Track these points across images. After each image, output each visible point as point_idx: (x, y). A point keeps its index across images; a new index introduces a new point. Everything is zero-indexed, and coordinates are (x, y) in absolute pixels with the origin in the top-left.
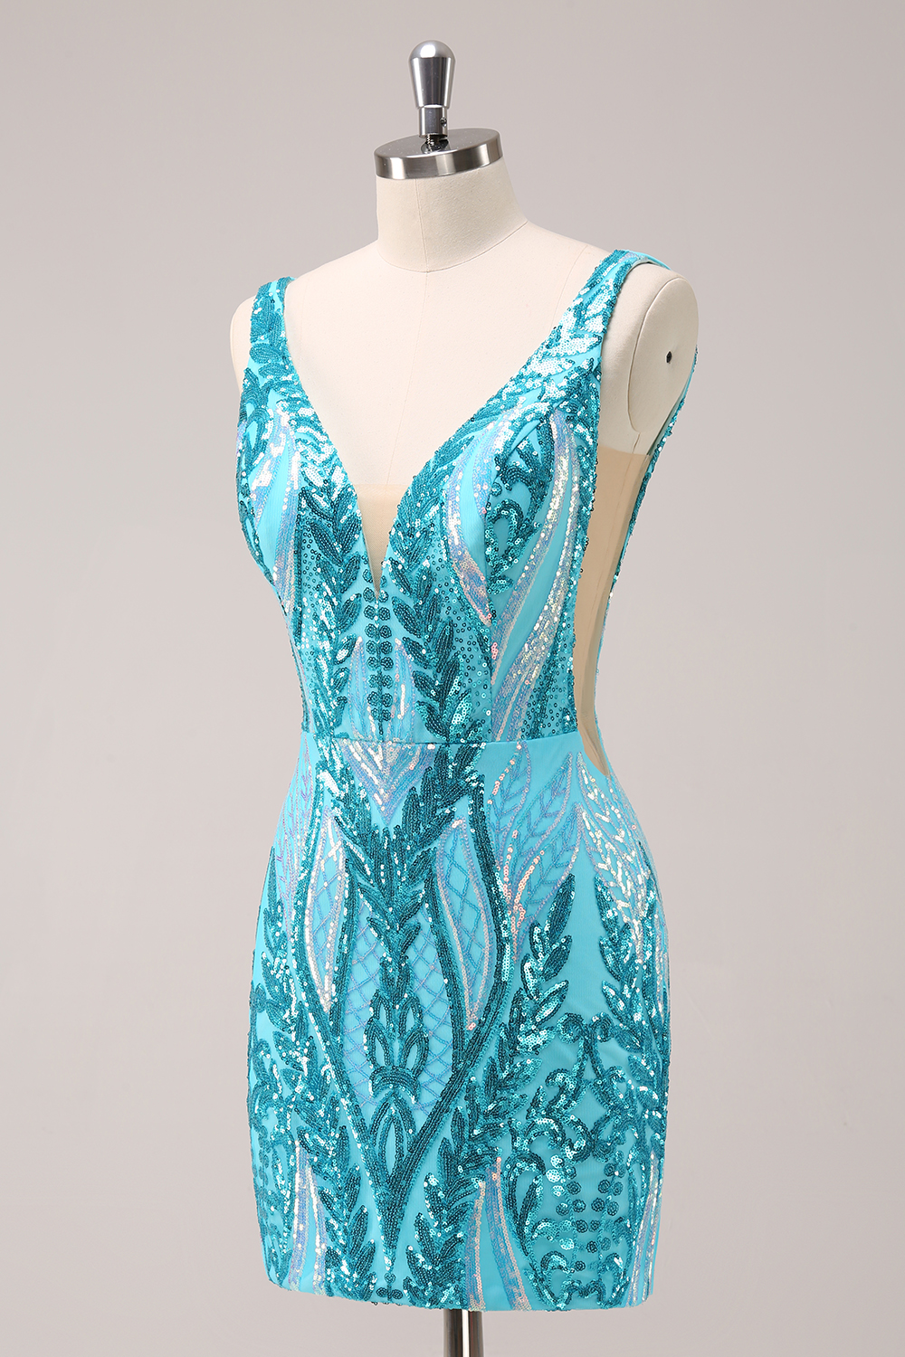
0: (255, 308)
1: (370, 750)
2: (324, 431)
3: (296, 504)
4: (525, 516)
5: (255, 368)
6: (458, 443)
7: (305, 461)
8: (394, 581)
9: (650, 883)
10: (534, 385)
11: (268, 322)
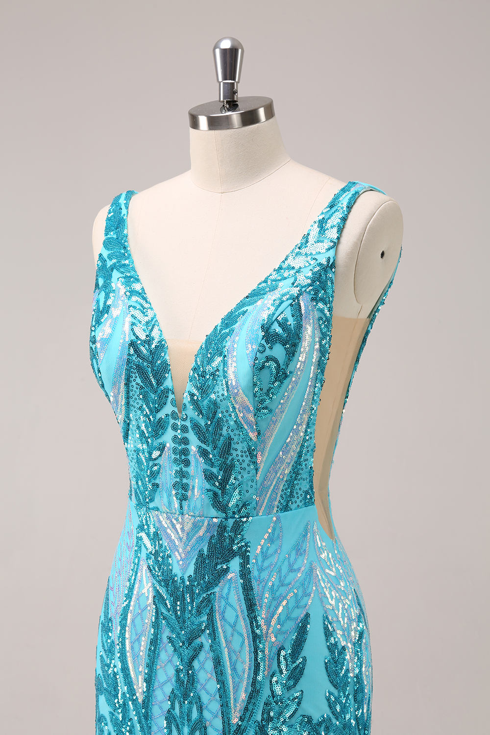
0: (109, 213)
1: (173, 520)
2: (148, 300)
3: (126, 352)
4: (282, 367)
5: (105, 253)
6: (237, 313)
7: (134, 321)
8: (192, 407)
9: (361, 617)
10: (289, 275)
11: (117, 223)
